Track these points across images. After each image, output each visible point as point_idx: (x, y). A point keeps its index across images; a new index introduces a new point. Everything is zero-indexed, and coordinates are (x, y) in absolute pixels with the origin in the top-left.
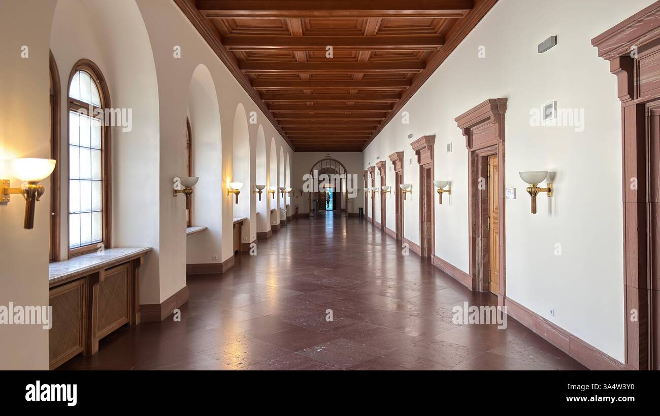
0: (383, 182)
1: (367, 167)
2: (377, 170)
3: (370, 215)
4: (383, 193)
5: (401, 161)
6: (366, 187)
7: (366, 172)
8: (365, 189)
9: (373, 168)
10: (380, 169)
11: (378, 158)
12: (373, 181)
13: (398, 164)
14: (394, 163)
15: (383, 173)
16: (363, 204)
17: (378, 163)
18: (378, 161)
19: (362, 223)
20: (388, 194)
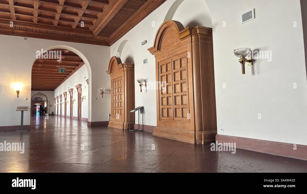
0: (61, 101)
1: (55, 96)
2: (59, 97)
3: (56, 113)
4: (61, 104)
5: (66, 94)
6: (55, 103)
7: (55, 98)
8: (55, 104)
9: (58, 97)
10: (60, 97)
11: (60, 93)
12: (58, 101)
13: (65, 95)
14: (64, 95)
15: (61, 98)
16: (54, 111)
17: (64, 93)
18: (60, 94)
19: (53, 118)
20: (62, 104)
